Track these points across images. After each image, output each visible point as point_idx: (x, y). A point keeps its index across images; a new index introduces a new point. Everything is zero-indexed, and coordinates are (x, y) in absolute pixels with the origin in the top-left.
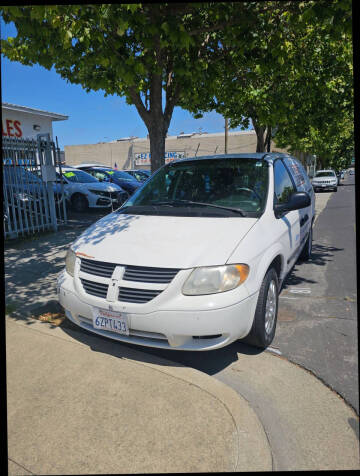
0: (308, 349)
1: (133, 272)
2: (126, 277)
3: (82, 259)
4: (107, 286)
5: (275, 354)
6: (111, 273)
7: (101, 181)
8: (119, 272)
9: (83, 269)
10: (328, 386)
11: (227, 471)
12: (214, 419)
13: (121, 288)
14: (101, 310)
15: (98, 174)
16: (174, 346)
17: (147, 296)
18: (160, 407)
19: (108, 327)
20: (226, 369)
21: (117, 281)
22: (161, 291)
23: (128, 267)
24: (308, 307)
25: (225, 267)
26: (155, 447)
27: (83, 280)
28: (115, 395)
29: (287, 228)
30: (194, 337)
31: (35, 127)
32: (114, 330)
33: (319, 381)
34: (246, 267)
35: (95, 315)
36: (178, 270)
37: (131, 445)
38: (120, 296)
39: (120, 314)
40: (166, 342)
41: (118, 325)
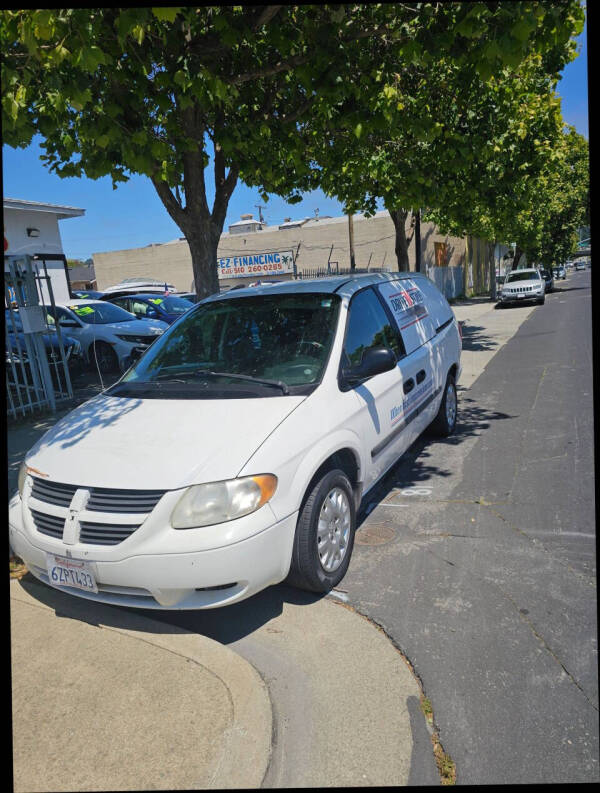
0: (389, 590)
1: (102, 498)
2: (92, 506)
3: (36, 479)
4: (64, 520)
5: (338, 601)
6: (70, 500)
7: (140, 315)
8: (81, 498)
9: (36, 493)
10: (397, 647)
11: (196, 788)
12: (205, 712)
13: (84, 523)
14: (57, 558)
15: (137, 306)
16: (166, 604)
17: (118, 534)
18: (132, 699)
19: (70, 582)
20: (258, 631)
21: (78, 512)
22: (138, 526)
23: (95, 491)
24: (416, 520)
25: (237, 483)
26: (106, 759)
27: (34, 512)
28: (71, 685)
29: (364, 403)
30: (198, 590)
31: (29, 231)
32: (78, 586)
33: (388, 641)
34: (272, 479)
35: (51, 565)
36: (163, 492)
37: (72, 759)
38: (82, 536)
39: (83, 563)
40: (152, 599)
41: (81, 578)
